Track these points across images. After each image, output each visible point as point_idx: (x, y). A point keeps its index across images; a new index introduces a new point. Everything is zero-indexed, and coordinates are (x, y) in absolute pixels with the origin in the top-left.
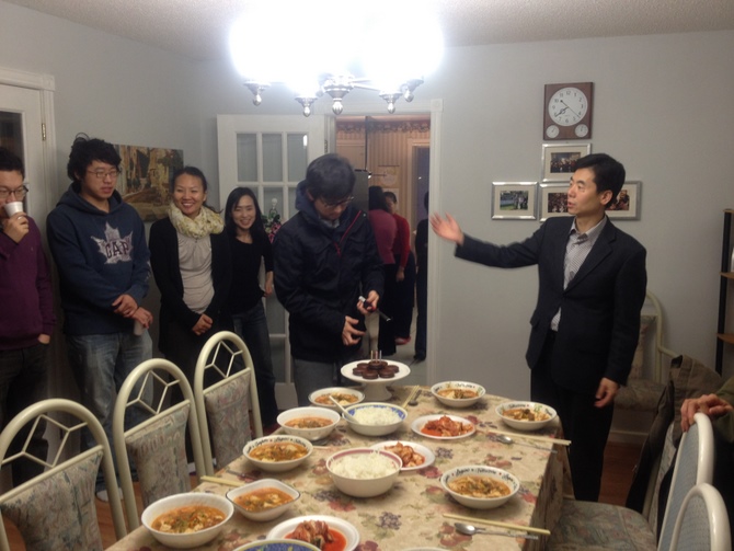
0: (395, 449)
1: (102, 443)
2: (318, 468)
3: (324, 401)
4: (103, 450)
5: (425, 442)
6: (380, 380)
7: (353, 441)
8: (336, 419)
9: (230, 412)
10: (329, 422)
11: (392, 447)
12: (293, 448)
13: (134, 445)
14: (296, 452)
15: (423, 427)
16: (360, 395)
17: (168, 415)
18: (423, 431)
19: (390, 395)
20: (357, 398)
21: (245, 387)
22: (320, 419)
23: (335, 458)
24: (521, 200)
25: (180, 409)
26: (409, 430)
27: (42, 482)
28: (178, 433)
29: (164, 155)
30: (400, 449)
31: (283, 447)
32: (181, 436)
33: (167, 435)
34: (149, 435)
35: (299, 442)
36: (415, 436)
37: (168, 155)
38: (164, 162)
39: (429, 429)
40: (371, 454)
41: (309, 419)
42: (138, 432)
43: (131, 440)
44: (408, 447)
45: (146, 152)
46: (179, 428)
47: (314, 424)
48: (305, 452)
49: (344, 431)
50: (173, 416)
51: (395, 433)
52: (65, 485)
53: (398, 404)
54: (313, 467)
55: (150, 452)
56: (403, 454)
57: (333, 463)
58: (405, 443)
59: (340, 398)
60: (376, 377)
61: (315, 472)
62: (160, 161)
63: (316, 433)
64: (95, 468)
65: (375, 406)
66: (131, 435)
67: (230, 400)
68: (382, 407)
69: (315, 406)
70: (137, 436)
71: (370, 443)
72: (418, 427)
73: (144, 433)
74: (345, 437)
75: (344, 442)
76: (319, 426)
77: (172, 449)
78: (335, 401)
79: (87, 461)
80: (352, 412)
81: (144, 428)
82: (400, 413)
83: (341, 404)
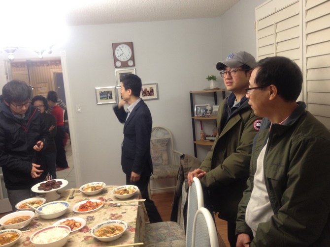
0: (66, 223)
2: (26, 242)
3: (24, 207)
5: (80, 215)
6: (53, 190)
7: (43, 224)
8: (32, 215)
10: (28, 217)
11: (64, 222)
12: (10, 236)
14: (12, 237)
15: (78, 208)
16: (44, 200)
18: (78, 210)
19: (59, 196)
20: (42, 201)
22: (23, 217)
23: (35, 235)
24: (109, 95)
26: (71, 211)
30: (68, 222)
31: (4, 237)
35: (14, 231)
36: (75, 214)
39: (81, 208)
40: (54, 229)
41: (17, 218)
44: (72, 220)
47: (20, 220)
48: (18, 236)
49: (37, 220)
51: (64, 215)
53: (64, 200)
54: (23, 243)
56: (70, 224)
57: (34, 238)
58: (70, 219)
59: (33, 203)
60: (51, 189)
61: (25, 245)
63: (22, 225)
65: (52, 204)
68: (56, 203)
69: (20, 210)
71: (52, 223)
72: (76, 209)
74: (39, 223)
75: (38, 225)
76: (24, 221)
78: (30, 206)
80: (40, 209)
82: (66, 204)
83: (34, 207)
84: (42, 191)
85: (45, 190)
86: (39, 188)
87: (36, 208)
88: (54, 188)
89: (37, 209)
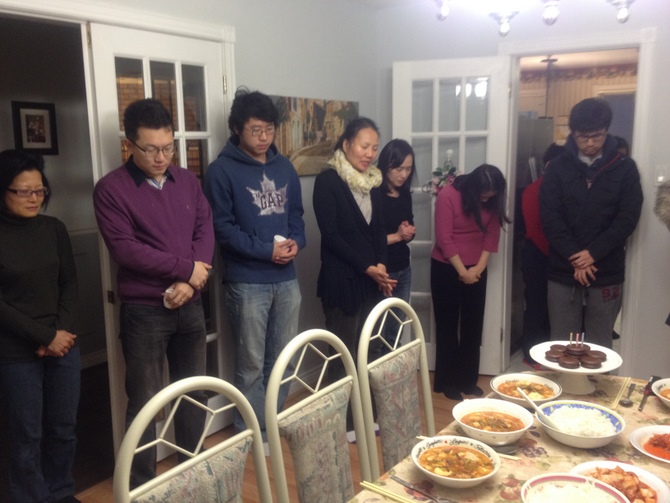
1: (252, 428)
2: (508, 490)
3: (508, 392)
4: (253, 436)
6: (582, 370)
8: (528, 420)
9: (397, 390)
13: (288, 430)
16: (556, 389)
17: (327, 394)
18: (646, 447)
21: (414, 360)
22: (506, 416)
23: (533, 484)
25: (341, 386)
26: (626, 444)
27: (180, 474)
28: (338, 415)
29: (340, 108)
30: (620, 477)
31: (460, 454)
32: (342, 418)
33: (327, 418)
34: (305, 418)
35: (482, 449)
36: (636, 454)
37: (344, 107)
38: (340, 114)
39: (655, 445)
41: (491, 414)
42: (292, 414)
43: (285, 423)
44: (632, 475)
45: (322, 105)
46: (339, 410)
47: (498, 424)
48: (490, 465)
49: (536, 434)
50: (333, 395)
52: (207, 478)
53: (607, 403)
54: (500, 487)
55: (306, 437)
56: (626, 485)
57: (531, 491)
59: (530, 389)
60: (577, 366)
62: (336, 114)
63: (503, 437)
64: (243, 456)
66: (285, 418)
67: (398, 377)
70: (292, 419)
72: (639, 440)
73: (300, 415)
74: (539, 445)
75: (539, 452)
77: (331, 433)
79: (234, 449)
81: (300, 409)
82: (614, 420)
84: (555, 366)
85: (562, 365)
86: (549, 356)
87: (539, 403)
88: (585, 365)
89: (539, 409)
